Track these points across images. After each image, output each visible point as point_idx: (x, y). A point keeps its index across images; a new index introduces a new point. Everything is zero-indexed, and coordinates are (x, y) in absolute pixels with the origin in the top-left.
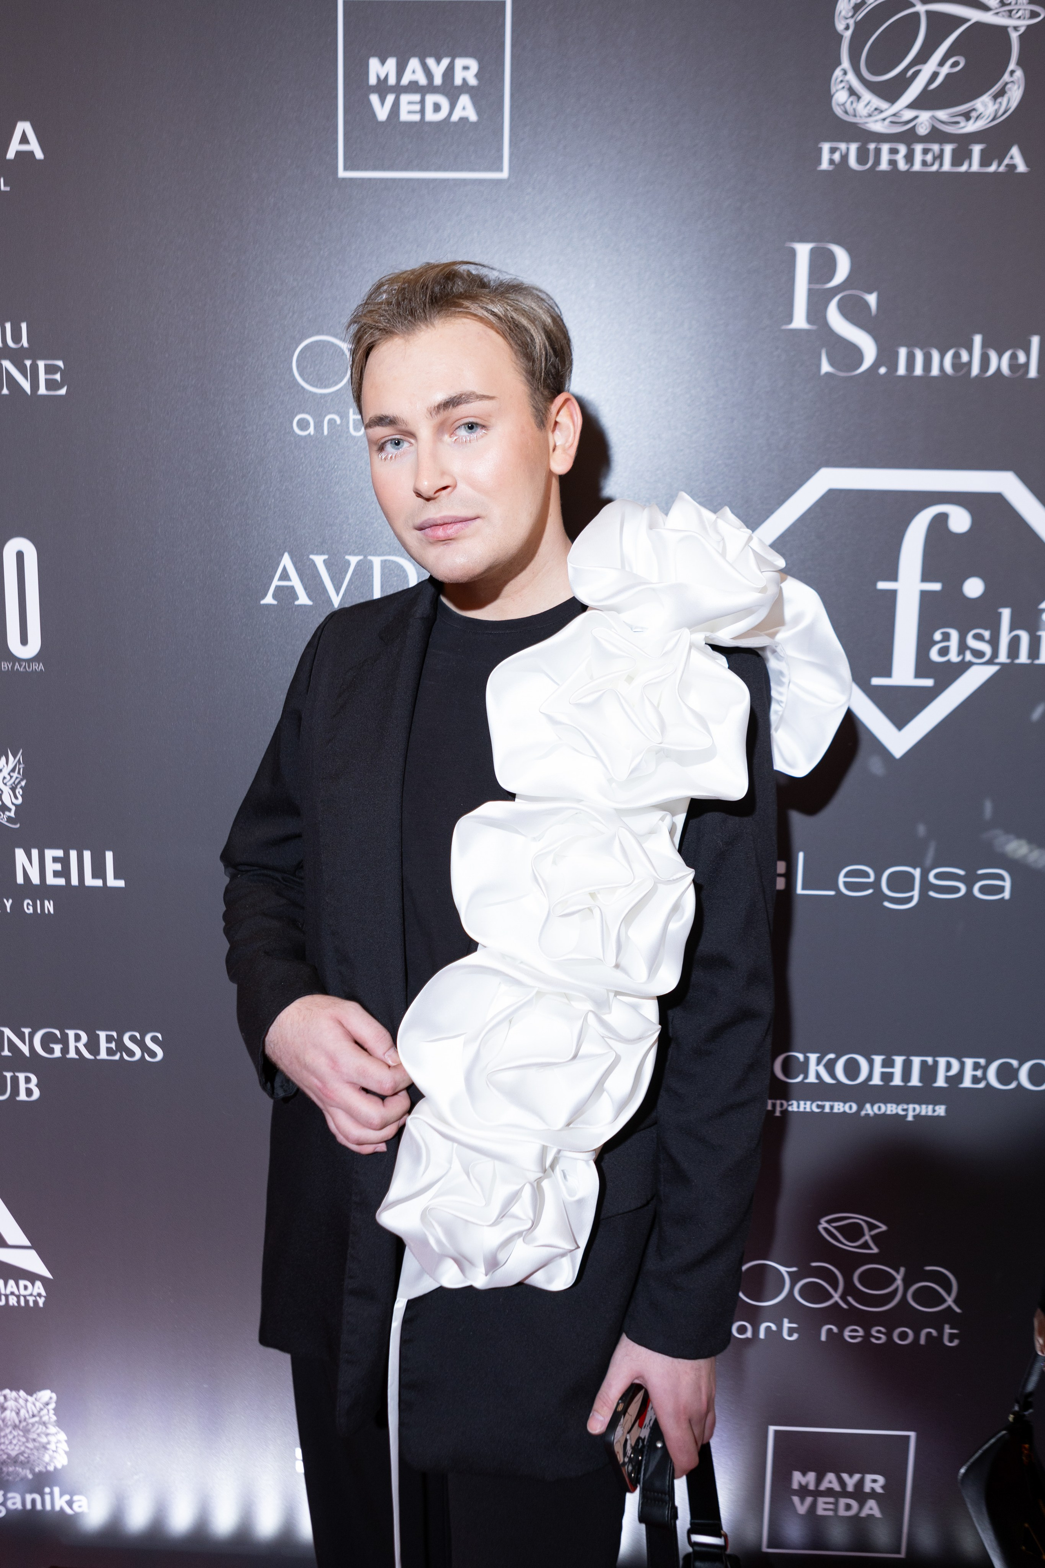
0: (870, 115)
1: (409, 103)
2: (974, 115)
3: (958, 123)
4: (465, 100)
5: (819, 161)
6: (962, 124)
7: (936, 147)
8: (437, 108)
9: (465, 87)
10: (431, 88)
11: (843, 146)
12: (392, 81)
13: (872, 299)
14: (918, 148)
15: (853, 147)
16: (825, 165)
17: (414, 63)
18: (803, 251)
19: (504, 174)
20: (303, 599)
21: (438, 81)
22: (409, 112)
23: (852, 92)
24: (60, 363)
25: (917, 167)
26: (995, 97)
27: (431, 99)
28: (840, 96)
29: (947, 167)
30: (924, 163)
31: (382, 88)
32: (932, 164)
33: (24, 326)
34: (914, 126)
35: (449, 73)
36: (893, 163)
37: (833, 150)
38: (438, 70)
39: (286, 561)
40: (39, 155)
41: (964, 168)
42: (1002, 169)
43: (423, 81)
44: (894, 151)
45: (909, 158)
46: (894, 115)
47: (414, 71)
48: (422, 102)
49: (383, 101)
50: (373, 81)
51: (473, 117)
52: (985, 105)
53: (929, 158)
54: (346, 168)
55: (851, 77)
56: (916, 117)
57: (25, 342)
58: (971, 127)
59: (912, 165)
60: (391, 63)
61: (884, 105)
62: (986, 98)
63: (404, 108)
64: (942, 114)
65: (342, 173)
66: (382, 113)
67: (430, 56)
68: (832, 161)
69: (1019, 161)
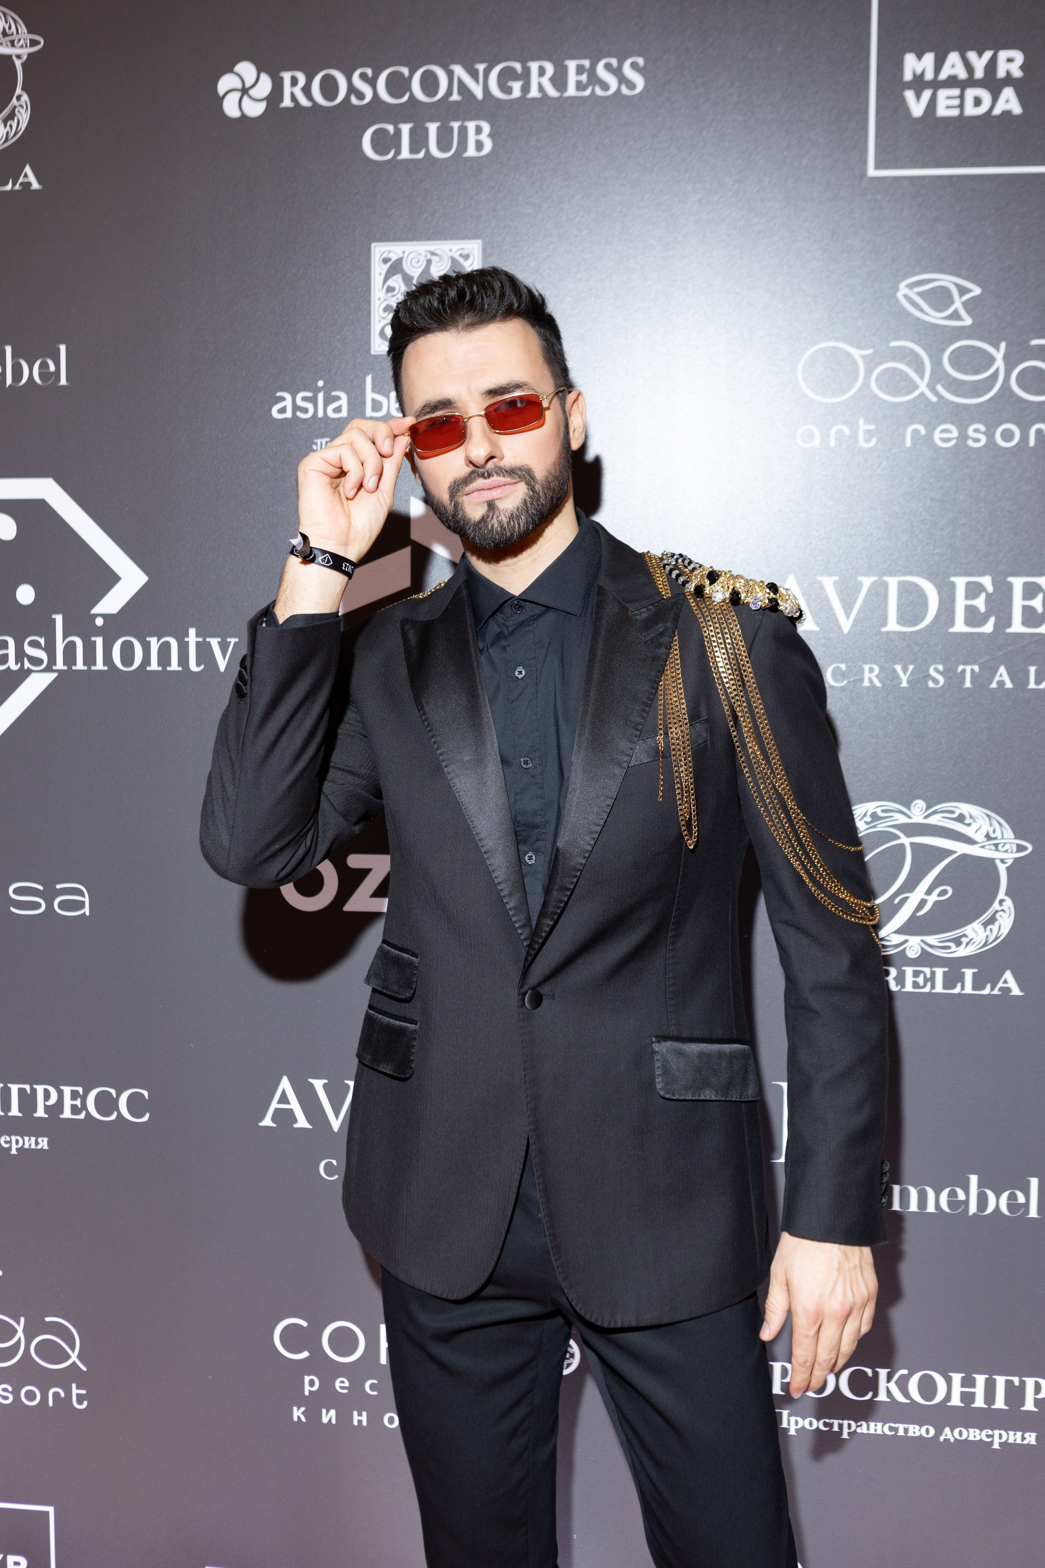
26: (6, 121)
42: (17, 187)
69: (32, 178)
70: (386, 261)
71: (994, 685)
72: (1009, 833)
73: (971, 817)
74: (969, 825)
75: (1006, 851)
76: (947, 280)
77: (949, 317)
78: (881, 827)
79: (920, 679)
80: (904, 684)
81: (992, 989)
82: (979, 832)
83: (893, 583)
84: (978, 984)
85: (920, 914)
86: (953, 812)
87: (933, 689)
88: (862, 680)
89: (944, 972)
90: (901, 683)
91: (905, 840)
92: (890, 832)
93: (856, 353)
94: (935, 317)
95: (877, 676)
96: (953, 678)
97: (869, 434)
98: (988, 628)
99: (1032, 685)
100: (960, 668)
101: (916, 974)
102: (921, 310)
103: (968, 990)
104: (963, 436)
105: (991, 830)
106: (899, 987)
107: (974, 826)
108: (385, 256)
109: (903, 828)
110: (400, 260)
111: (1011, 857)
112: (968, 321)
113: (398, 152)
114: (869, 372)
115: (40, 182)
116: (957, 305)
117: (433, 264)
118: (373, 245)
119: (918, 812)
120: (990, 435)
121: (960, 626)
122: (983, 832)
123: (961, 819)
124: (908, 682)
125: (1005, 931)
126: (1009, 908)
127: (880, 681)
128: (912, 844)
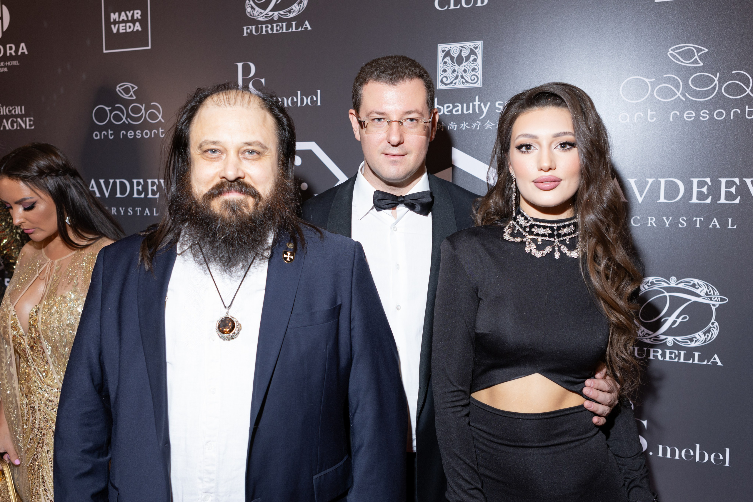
0: (259, 15)
1: (123, 26)
2: (292, 11)
3: (287, 14)
4: (137, 24)
5: (243, 34)
6: (289, 15)
7: (280, 24)
8: (130, 27)
9: (137, 20)
10: (128, 21)
11: (250, 27)
12: (117, 20)
13: (263, 81)
14: (275, 25)
15: (254, 27)
16: (245, 34)
17: (123, 14)
18: (240, 65)
19: (149, 47)
20: (98, 195)
21: (130, 18)
22: (123, 29)
23: (252, 8)
24: (32, 118)
25: (275, 32)
26: (298, 4)
27: (128, 24)
28: (249, 10)
29: (284, 31)
30: (277, 30)
31: (115, 23)
32: (280, 31)
33: (23, 107)
34: (273, 17)
35: (133, 16)
36: (267, 31)
37: (247, 29)
38: (130, 15)
39: (93, 182)
40: (26, 53)
41: (290, 31)
42: (303, 29)
43: (126, 19)
44: (267, 27)
45: (272, 29)
46: (266, 14)
47: (123, 17)
48: (126, 26)
49: (115, 26)
50: (112, 20)
51: (140, 29)
52: (296, 7)
53: (278, 28)
54: (106, 50)
55: (252, 3)
56: (274, 14)
57: (23, 112)
58: (291, 15)
59: (273, 31)
60: (117, 14)
61: (262, 11)
62: (296, 5)
63: (121, 28)
64: (281, 12)
65: (105, 51)
66: (115, 31)
67: (127, 11)
68: (247, 33)
69: (308, 26)
70: (443, 51)
71: (711, 226)
72: (717, 293)
73: (698, 285)
74: (697, 288)
75: (716, 301)
76: (691, 46)
77: (692, 63)
78: (655, 288)
79: (675, 224)
80: (667, 226)
81: (708, 362)
82: (702, 292)
83: (663, 181)
84: (700, 359)
85: (673, 327)
86: (690, 283)
87: (680, 228)
88: (648, 223)
89: (684, 353)
90: (666, 225)
91: (667, 294)
92: (660, 290)
93: (647, 80)
94: (686, 63)
95: (654, 222)
96: (691, 223)
97: (652, 117)
98: (708, 201)
99: (730, 227)
100: (695, 219)
101: (671, 353)
102: (679, 60)
103: (696, 361)
104: (698, 115)
105: (708, 291)
106: (663, 358)
107: (700, 289)
108: (443, 49)
109: (666, 289)
110: (449, 50)
111: (717, 304)
112: (702, 64)
113: (449, 6)
114: (653, 89)
115: (311, 27)
116: (696, 57)
117: (463, 51)
118: (438, 45)
119: (673, 282)
120: (711, 115)
121: (694, 200)
122: (705, 291)
123: (694, 286)
124: (669, 225)
125: (715, 336)
126: (717, 327)
127: (656, 224)
128: (670, 296)
